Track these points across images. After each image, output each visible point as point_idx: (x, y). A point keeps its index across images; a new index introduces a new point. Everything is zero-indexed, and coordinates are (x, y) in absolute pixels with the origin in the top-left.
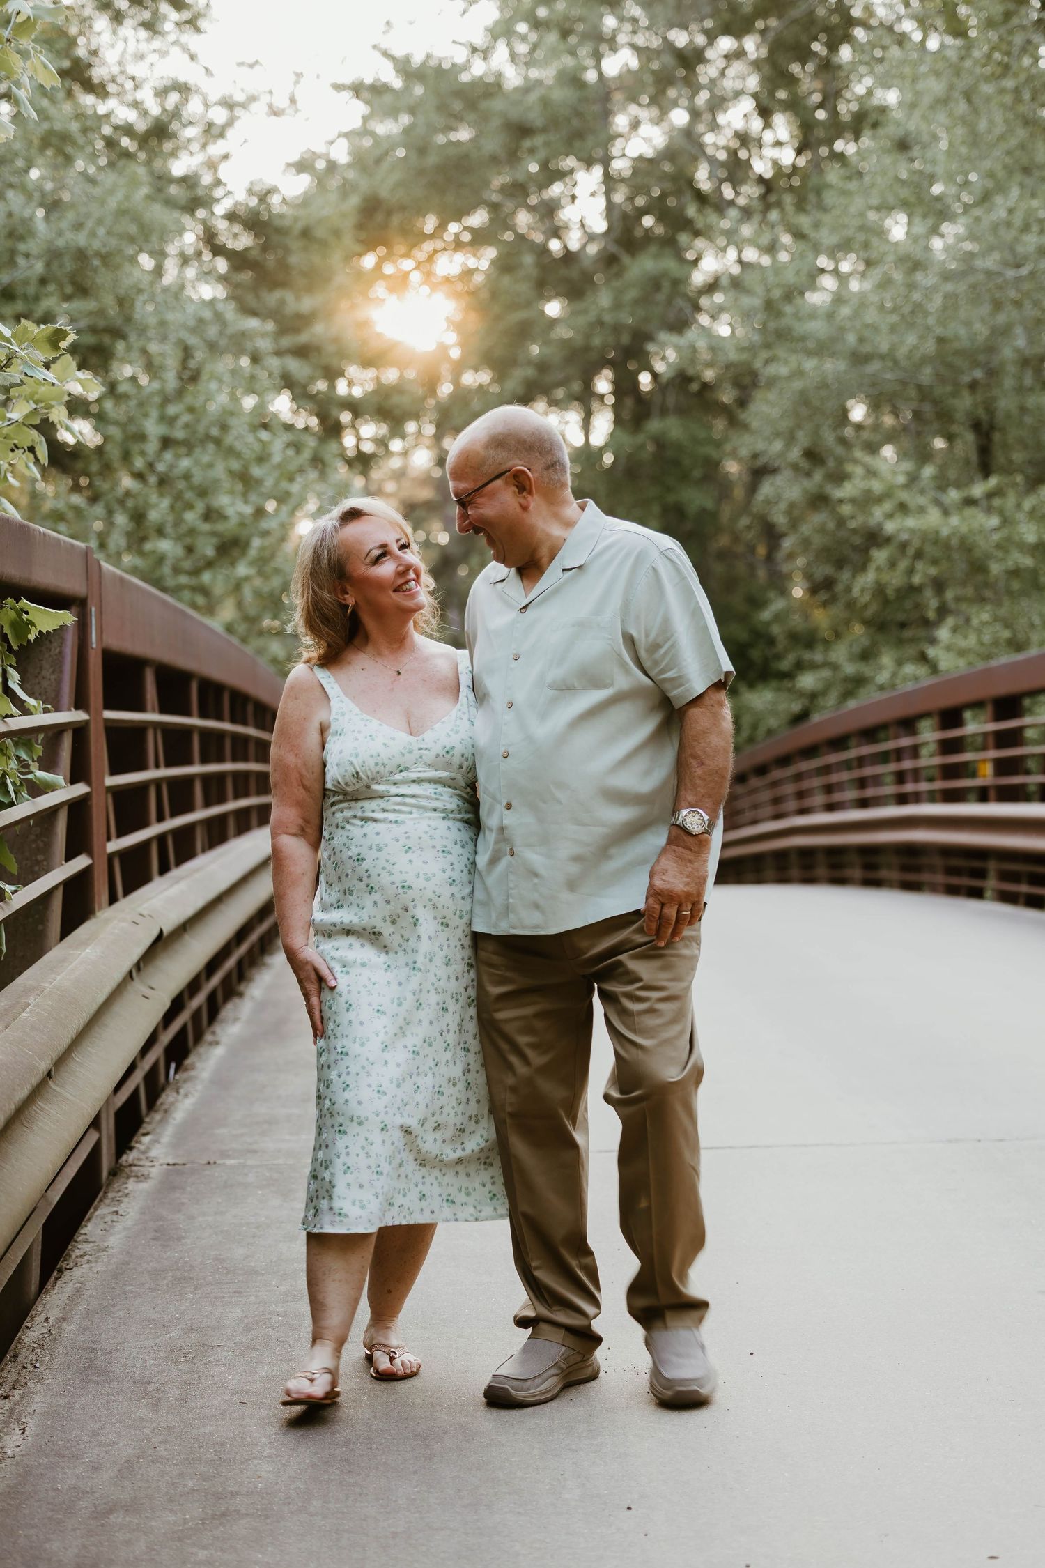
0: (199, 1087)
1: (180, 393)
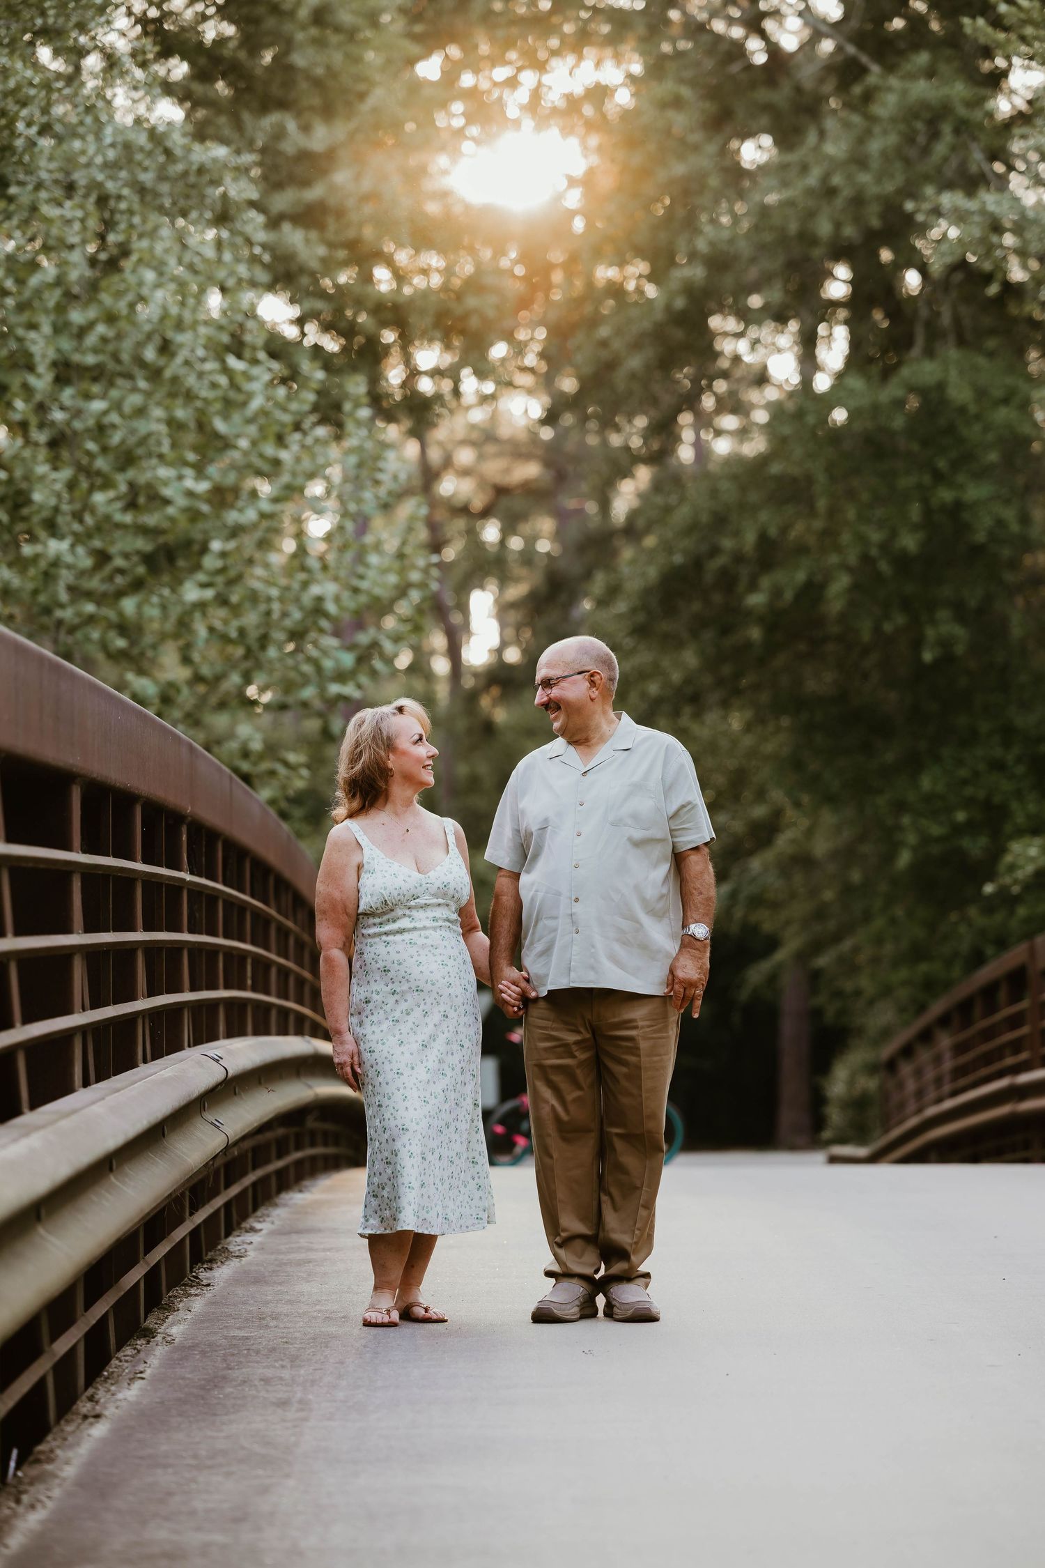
0: (57, 1492)
1: (93, 287)
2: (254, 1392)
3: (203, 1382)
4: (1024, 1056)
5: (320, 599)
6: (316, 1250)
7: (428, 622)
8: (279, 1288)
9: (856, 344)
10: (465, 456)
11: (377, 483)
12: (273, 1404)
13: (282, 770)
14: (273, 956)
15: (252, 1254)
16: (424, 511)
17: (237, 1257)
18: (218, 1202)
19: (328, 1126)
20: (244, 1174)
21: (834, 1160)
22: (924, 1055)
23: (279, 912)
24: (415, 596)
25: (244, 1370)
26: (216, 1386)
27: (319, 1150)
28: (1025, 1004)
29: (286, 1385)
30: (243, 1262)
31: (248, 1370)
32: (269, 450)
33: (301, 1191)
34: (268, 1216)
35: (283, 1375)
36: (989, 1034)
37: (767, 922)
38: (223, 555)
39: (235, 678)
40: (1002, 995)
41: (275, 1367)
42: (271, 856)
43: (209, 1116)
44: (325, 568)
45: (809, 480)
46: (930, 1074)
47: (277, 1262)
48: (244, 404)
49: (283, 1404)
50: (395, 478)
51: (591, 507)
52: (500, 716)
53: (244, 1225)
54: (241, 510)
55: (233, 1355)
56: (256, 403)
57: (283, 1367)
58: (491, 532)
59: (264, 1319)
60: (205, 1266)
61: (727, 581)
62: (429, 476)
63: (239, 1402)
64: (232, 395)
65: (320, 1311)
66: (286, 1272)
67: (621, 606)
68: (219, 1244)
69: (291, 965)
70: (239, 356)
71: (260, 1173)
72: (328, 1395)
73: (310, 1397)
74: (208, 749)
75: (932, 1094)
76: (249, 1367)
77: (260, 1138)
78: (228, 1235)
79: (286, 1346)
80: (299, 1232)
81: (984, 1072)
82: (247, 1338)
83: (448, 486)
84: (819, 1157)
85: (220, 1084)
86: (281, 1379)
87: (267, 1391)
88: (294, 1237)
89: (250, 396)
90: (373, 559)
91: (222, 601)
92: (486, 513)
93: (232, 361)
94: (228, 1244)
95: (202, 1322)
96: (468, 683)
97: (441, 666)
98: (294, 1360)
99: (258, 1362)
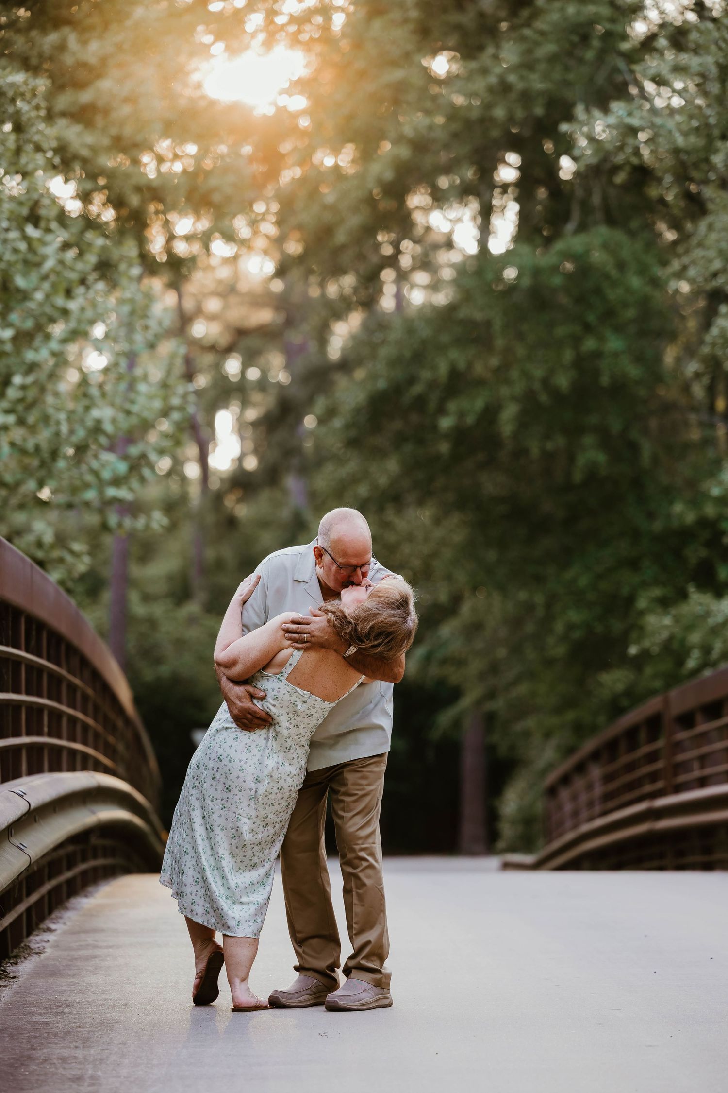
2: (53, 1070)
3: (12, 1061)
4: (660, 785)
5: (98, 422)
6: (101, 947)
7: (185, 437)
8: (72, 980)
9: (523, 216)
10: (213, 305)
11: (146, 328)
12: (70, 1080)
13: (69, 558)
14: (64, 708)
15: (49, 951)
16: (183, 350)
17: (37, 953)
18: (21, 908)
19: (107, 842)
20: (41, 883)
21: (507, 866)
22: (579, 783)
23: (69, 671)
24: (176, 416)
25: (45, 1050)
26: (22, 1064)
27: (100, 862)
28: (660, 743)
29: (80, 1063)
30: (42, 958)
31: (49, 1050)
32: (60, 301)
33: (86, 896)
34: (61, 918)
35: (77, 1055)
36: (631, 767)
37: (454, 676)
38: (23, 387)
39: (31, 485)
40: (643, 735)
41: (70, 1048)
42: (63, 628)
43: (16, 841)
44: (104, 395)
45: (488, 324)
46: (584, 798)
47: (69, 958)
48: (38, 265)
49: (78, 1079)
50: (160, 323)
51: (313, 346)
52: (242, 511)
53: (42, 926)
54: (36, 350)
55: (36, 1037)
56: (49, 264)
57: (76, 1047)
58: (233, 366)
59: (60, 1006)
60: (11, 961)
61: (420, 403)
62: (184, 320)
63: (42, 1078)
64: (30, 257)
65: (105, 1000)
66: (77, 966)
67: (337, 423)
68: (22, 942)
69: (79, 715)
70: (36, 225)
71: (54, 882)
72: (114, 1072)
73: (99, 1073)
74: (9, 539)
75: (584, 814)
76: (49, 1048)
77: (55, 855)
78: (29, 934)
79: (79, 1030)
80: (86, 932)
81: (628, 797)
82: (47, 1023)
83: (199, 329)
84: (494, 862)
85: (24, 815)
86: (75, 1058)
87: (64, 1068)
88: (83, 936)
89: (44, 258)
90: (142, 387)
91: (21, 422)
92: (229, 350)
93: (30, 230)
94: (30, 942)
95: (10, 1009)
96: (215, 484)
97: (192, 471)
98: (86, 1042)
99: (56, 1044)
